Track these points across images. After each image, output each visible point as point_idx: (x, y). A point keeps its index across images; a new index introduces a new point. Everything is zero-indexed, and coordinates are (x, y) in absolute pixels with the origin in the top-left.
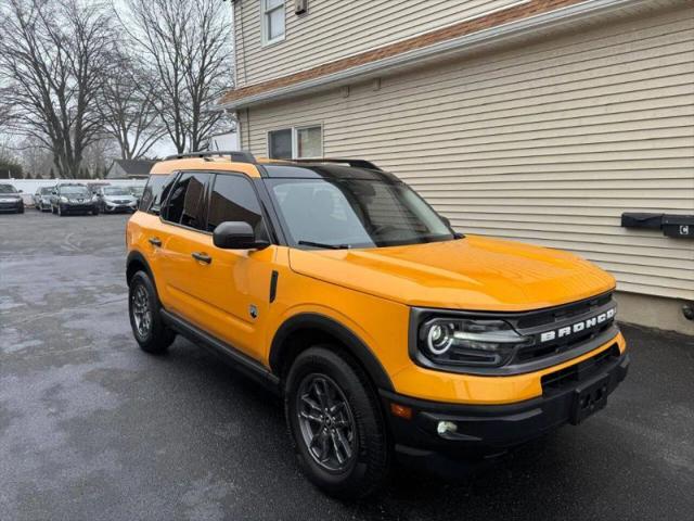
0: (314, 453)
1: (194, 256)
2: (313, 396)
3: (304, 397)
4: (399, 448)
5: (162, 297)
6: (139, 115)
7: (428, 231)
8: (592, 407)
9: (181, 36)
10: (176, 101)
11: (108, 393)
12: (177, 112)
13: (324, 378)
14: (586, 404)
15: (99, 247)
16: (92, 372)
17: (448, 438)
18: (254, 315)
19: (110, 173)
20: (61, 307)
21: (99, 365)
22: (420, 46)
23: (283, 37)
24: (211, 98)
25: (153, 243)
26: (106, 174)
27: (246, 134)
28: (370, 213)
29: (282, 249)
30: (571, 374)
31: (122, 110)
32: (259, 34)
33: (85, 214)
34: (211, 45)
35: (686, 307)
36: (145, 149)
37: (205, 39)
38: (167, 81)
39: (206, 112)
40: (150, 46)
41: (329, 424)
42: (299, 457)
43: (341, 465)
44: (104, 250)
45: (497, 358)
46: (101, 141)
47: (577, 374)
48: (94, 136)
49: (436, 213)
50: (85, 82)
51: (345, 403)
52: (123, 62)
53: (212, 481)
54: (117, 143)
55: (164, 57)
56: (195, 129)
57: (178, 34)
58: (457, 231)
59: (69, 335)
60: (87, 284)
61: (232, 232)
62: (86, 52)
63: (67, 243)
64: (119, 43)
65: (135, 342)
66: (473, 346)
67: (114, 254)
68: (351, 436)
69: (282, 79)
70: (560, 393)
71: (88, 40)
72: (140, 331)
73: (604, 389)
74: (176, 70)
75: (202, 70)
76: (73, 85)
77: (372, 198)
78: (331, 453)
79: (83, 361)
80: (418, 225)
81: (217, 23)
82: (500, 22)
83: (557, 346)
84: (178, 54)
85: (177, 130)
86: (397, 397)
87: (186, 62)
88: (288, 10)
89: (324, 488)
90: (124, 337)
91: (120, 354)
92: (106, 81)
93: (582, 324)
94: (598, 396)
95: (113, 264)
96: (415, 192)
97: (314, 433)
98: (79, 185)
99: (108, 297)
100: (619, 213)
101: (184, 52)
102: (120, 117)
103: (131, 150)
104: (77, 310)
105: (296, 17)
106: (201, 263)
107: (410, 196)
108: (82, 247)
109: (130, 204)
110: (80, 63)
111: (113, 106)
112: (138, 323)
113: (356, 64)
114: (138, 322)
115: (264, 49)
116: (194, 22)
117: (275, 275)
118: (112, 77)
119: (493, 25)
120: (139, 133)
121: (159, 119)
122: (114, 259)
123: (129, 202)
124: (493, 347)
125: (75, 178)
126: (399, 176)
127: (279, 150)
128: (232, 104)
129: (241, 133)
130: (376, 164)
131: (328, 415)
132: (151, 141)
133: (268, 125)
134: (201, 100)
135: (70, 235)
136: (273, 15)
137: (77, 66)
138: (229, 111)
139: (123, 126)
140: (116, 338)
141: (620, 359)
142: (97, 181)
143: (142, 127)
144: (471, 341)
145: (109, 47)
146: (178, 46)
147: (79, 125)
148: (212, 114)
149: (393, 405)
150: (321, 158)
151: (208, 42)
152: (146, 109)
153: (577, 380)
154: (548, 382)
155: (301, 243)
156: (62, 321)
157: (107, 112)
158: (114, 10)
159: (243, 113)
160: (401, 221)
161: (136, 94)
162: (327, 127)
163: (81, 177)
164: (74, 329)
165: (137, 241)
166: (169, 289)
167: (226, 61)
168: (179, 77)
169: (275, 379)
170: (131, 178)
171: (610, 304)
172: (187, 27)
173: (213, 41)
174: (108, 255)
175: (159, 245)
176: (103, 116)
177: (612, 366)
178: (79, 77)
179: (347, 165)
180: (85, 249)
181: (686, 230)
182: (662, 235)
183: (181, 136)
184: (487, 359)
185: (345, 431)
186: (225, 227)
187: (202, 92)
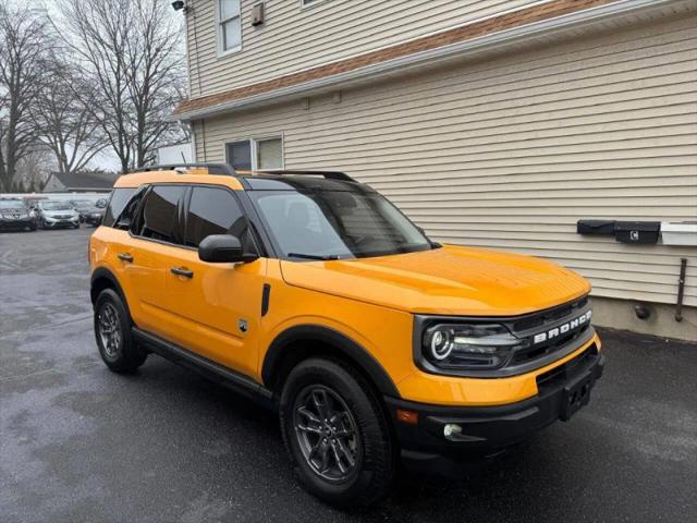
0: (314, 465)
1: (173, 271)
2: (312, 408)
3: (301, 409)
4: (404, 453)
5: (135, 315)
6: (76, 126)
7: (405, 241)
8: (579, 404)
9: (123, 44)
10: (119, 112)
11: (81, 417)
12: (120, 121)
13: (323, 389)
14: (573, 401)
15: (42, 264)
16: (60, 396)
17: (454, 440)
18: (243, 329)
19: (47, 187)
20: (13, 330)
21: (66, 389)
22: (381, 60)
23: (239, 48)
24: (157, 109)
25: (122, 259)
26: (42, 188)
27: (202, 146)
28: (345, 225)
29: (273, 262)
30: (560, 374)
31: (59, 120)
32: (214, 45)
33: (23, 231)
34: (156, 55)
35: (638, 307)
36: (84, 161)
37: (149, 49)
38: (109, 91)
39: (151, 123)
40: (89, 54)
41: (329, 435)
42: (296, 469)
43: (343, 474)
44: (48, 268)
45: (495, 361)
46: (34, 154)
47: (564, 373)
48: (29, 148)
49: (412, 223)
50: (18, 90)
51: (347, 413)
52: (60, 70)
53: (210, 501)
54: (53, 154)
55: (105, 65)
56: (140, 139)
57: (119, 43)
58: (433, 240)
59: (28, 358)
60: (36, 304)
61: (219, 246)
62: (18, 59)
63: (5, 261)
64: (55, 50)
65: (103, 363)
66: (472, 350)
67: (60, 272)
68: (353, 445)
69: (240, 91)
70: (552, 392)
71: (21, 46)
72: (108, 351)
73: (587, 386)
74: (118, 80)
75: (147, 79)
76: (5, 94)
77: (353, 209)
78: (332, 463)
79: (49, 386)
80: (394, 236)
81: (161, 32)
82: (457, 40)
83: (547, 347)
84: (119, 62)
85: (121, 141)
86: (403, 404)
87: (129, 71)
88: (244, 21)
89: (325, 499)
90: (88, 359)
91: (87, 376)
92: (41, 90)
93: (567, 325)
94: (583, 392)
95: (61, 282)
96: (390, 203)
97: (312, 444)
98: (13, 199)
99: (62, 318)
100: (575, 221)
101: (127, 60)
102: (56, 128)
103: (69, 163)
104: (31, 332)
105: (253, 29)
106: (181, 278)
107: (387, 207)
108: (22, 265)
109: (72, 219)
110: (12, 71)
111: (49, 115)
112: (105, 344)
113: (316, 77)
114: (105, 342)
115: (219, 60)
116: (137, 31)
117: (267, 289)
118: (46, 85)
119: (452, 41)
120: (77, 144)
121: (100, 131)
122: (60, 277)
123: (70, 217)
124: (491, 350)
125: (8, 192)
126: (374, 187)
127: (237, 162)
128: (186, 115)
129: (196, 144)
130: (350, 175)
131: (328, 427)
132: (90, 153)
133: (225, 137)
134: (146, 112)
135: (7, 253)
136: (227, 26)
137: (9, 74)
138: (183, 121)
139: (60, 136)
140: (79, 360)
141: (598, 357)
142: (33, 195)
143: (81, 138)
144: (471, 345)
145: (45, 54)
146: (119, 54)
147: (12, 136)
148: (158, 124)
149: (399, 412)
150: (283, 169)
151: (153, 51)
152: (84, 119)
153: (565, 378)
154: (542, 381)
155: (290, 255)
156: (17, 344)
157: (42, 122)
158: (48, 16)
159: (198, 124)
160: (378, 232)
161: (75, 104)
162: (287, 139)
163: (16, 192)
164: (31, 352)
165: (103, 257)
166: (143, 305)
167: (172, 71)
168: (122, 87)
169: (268, 393)
170: (70, 191)
171: (587, 306)
172: (130, 34)
173: (158, 50)
174: (52, 273)
175: (131, 261)
176: (38, 127)
177: (592, 365)
178: (11, 85)
179: (322, 177)
180: (26, 267)
181: (636, 235)
182: (614, 241)
183: (125, 149)
184: (486, 362)
185: (346, 440)
186: (210, 240)
187: (147, 101)
